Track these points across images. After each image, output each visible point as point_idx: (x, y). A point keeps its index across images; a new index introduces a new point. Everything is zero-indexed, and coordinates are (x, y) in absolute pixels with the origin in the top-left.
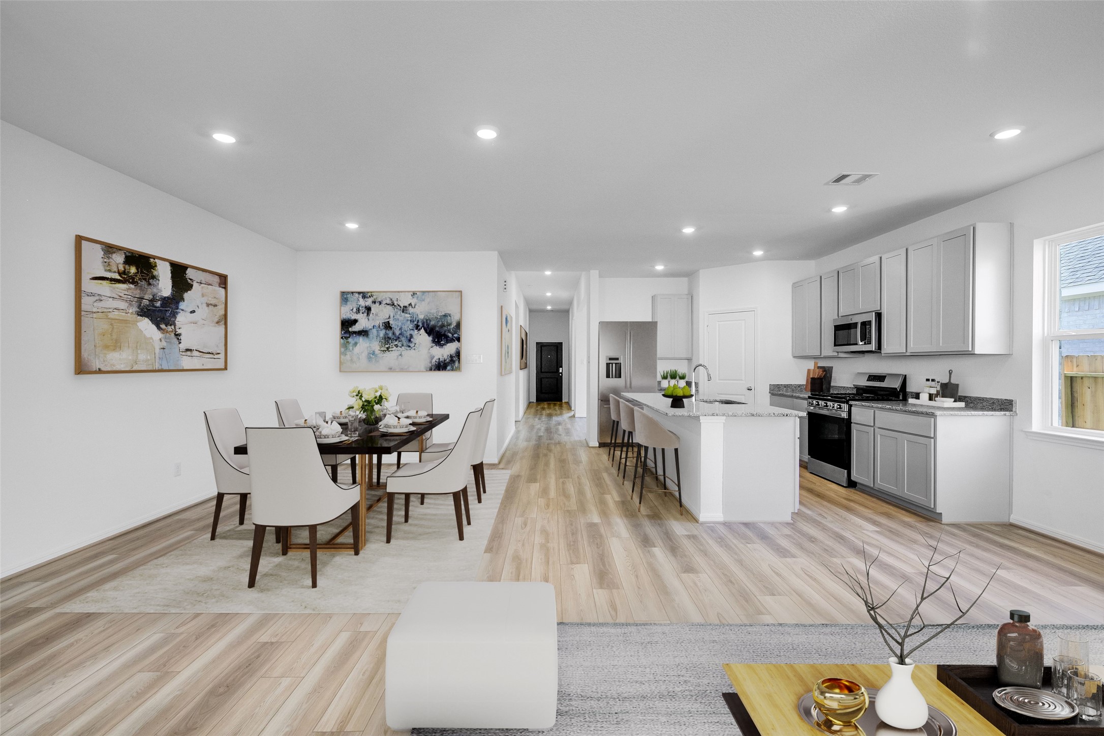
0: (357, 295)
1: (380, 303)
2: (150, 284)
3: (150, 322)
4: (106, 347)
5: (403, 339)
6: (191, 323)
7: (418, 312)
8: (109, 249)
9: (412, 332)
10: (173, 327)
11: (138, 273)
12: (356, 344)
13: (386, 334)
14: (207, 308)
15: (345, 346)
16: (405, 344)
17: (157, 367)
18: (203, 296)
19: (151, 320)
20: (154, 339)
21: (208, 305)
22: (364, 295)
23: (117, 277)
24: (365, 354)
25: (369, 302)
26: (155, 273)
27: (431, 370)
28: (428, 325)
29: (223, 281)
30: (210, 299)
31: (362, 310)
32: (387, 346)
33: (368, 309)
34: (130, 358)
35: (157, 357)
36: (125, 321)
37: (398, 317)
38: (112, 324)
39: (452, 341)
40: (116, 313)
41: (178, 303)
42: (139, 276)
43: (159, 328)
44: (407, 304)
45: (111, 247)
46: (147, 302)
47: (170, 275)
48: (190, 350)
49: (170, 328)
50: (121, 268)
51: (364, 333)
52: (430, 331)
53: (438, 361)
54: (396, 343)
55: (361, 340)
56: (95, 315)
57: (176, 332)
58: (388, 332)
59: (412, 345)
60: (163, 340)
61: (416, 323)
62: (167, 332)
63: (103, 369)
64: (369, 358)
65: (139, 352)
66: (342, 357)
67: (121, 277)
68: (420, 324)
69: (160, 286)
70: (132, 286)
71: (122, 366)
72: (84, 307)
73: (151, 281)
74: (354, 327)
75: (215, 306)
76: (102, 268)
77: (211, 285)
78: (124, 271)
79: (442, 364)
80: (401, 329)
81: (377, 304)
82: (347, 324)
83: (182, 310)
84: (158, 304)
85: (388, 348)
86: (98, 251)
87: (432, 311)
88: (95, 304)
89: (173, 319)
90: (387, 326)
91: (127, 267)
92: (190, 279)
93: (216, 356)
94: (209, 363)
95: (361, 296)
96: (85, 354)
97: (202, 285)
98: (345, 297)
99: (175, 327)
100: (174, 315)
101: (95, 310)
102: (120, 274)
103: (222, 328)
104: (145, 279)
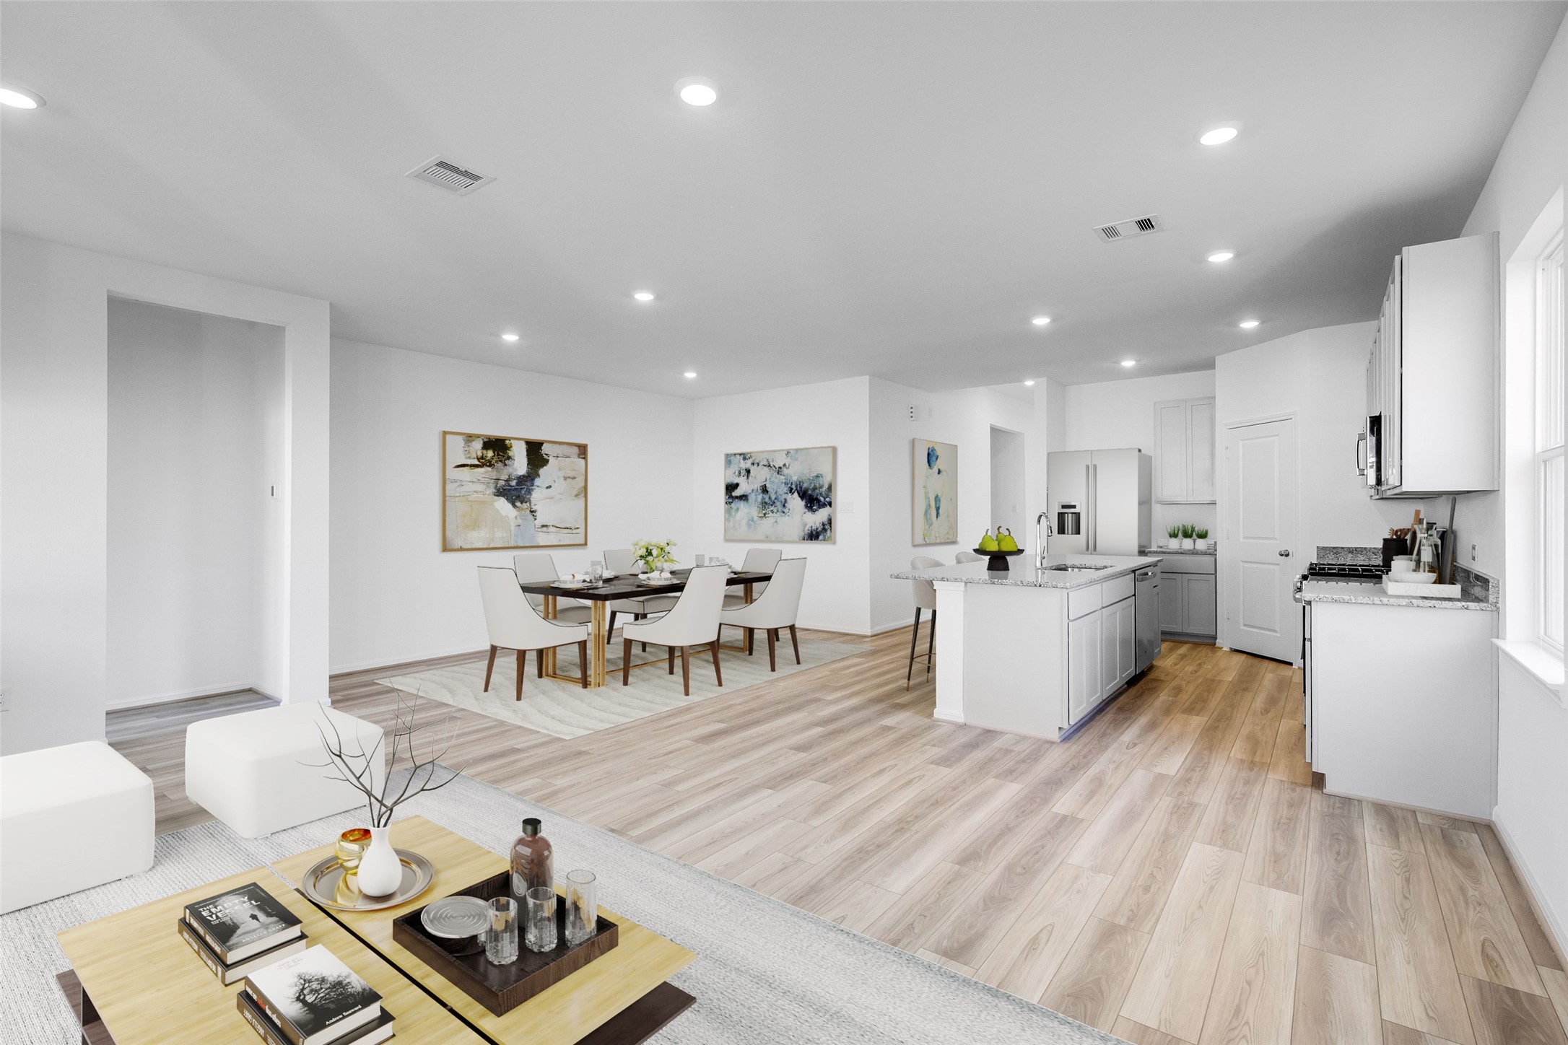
0: (738, 456)
1: (758, 465)
2: (505, 465)
3: (506, 501)
4: (467, 527)
5: (778, 504)
6: (547, 498)
7: (792, 473)
8: (470, 438)
9: (786, 496)
10: (528, 504)
11: (494, 456)
12: (738, 509)
13: (763, 498)
14: (564, 482)
15: (728, 512)
16: (780, 510)
17: (512, 544)
18: (560, 469)
19: (507, 499)
20: (510, 517)
21: (565, 478)
22: (744, 456)
23: (476, 462)
24: (744, 522)
25: (748, 464)
26: (510, 453)
27: (804, 539)
28: (801, 487)
29: (583, 451)
30: (568, 471)
31: (743, 472)
32: (764, 512)
33: (748, 471)
34: (488, 536)
35: (513, 534)
36: (483, 502)
37: (773, 479)
38: (471, 506)
39: (824, 505)
40: (475, 495)
41: (533, 480)
42: (496, 458)
43: (514, 505)
44: (781, 465)
45: (470, 437)
46: (503, 483)
47: (526, 453)
48: (546, 526)
49: (525, 505)
50: (480, 454)
51: (744, 498)
52: (803, 494)
53: (810, 529)
54: (772, 509)
55: (741, 504)
56: (457, 499)
57: (531, 508)
58: (765, 496)
59: (786, 511)
60: (518, 518)
61: (789, 485)
62: (522, 509)
63: (464, 547)
64: (749, 525)
65: (496, 530)
66: (727, 523)
67: (479, 461)
68: (794, 487)
69: (515, 465)
70: (489, 469)
71: (480, 544)
72: (448, 493)
73: (506, 462)
74: (736, 491)
75: (574, 478)
76: (463, 456)
77: (569, 457)
78: (482, 456)
79: (814, 533)
80: (776, 493)
81: (756, 465)
82: (731, 488)
83: (538, 486)
84: (514, 483)
85: (765, 514)
86: (460, 441)
87: (804, 472)
88: (458, 490)
89: (528, 496)
90: (764, 490)
91: (485, 452)
92: (546, 455)
93: (575, 531)
94: (566, 538)
95: (742, 458)
96: (449, 534)
97: (559, 459)
98: (729, 459)
99: (530, 504)
100: (529, 492)
101: (457, 495)
102: (478, 459)
103: (581, 501)
104: (501, 461)
